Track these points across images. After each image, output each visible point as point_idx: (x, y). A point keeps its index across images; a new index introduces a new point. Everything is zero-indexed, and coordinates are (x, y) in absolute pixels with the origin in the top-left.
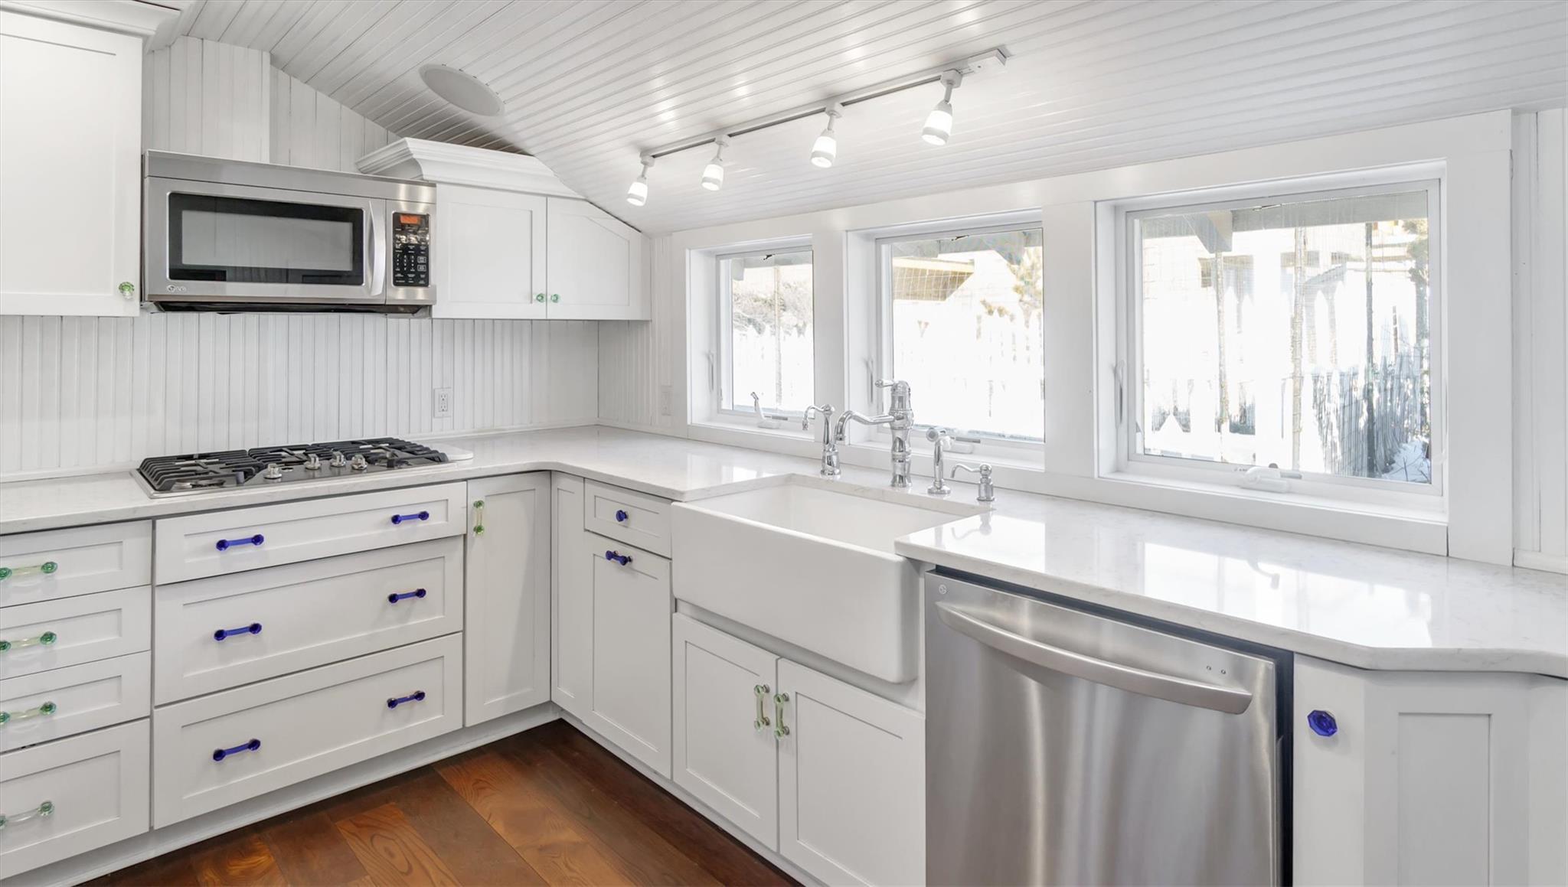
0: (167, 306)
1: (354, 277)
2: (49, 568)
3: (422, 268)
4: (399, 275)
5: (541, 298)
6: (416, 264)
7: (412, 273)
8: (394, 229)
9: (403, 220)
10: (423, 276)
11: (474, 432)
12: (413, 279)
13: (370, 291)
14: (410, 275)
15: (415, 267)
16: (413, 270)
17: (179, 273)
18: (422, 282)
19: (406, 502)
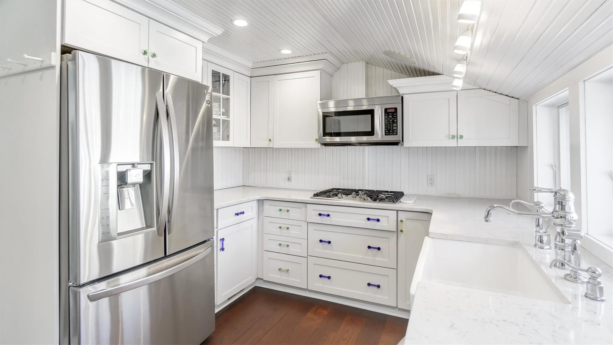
0: (326, 145)
1: (371, 133)
2: (288, 211)
3: (395, 128)
4: (387, 131)
5: (453, 137)
6: (393, 127)
7: (391, 130)
8: (385, 114)
9: (389, 111)
10: (395, 131)
11: (445, 195)
12: (392, 132)
13: (377, 138)
14: (391, 131)
15: (393, 128)
16: (392, 129)
17: (325, 134)
18: (395, 133)
19: (374, 214)
